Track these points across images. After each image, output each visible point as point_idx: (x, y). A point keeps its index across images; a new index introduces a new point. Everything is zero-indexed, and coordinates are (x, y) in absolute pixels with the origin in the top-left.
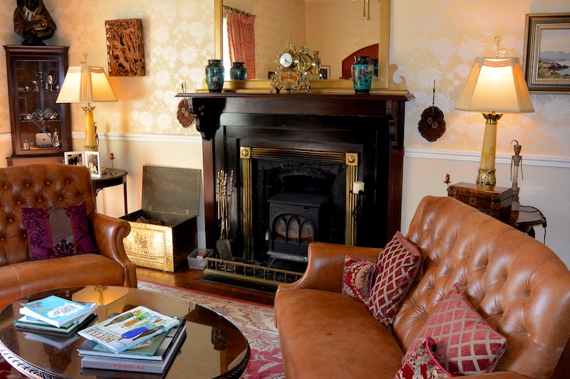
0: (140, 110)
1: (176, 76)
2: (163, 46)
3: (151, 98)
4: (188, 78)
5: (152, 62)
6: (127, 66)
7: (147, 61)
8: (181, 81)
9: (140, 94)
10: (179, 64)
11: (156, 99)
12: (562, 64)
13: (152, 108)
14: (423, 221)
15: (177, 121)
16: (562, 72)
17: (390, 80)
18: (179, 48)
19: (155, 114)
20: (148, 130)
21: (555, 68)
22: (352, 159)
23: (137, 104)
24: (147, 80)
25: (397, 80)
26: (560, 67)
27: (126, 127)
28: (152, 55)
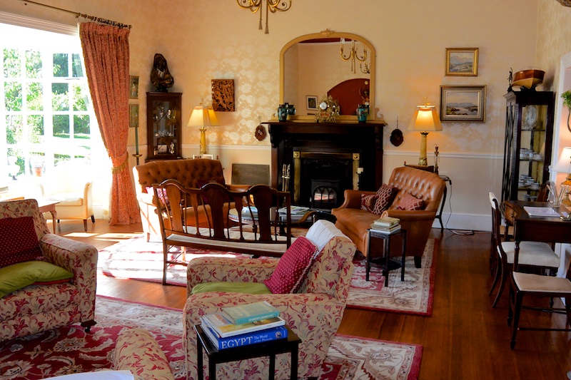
0: (230, 131)
1: (255, 112)
2: (247, 95)
3: (238, 124)
4: (262, 113)
5: (239, 104)
6: (225, 106)
7: (236, 103)
8: (258, 115)
9: (231, 121)
10: (257, 105)
11: (241, 125)
12: (457, 108)
13: (239, 130)
14: (395, 177)
15: (255, 138)
16: (457, 112)
17: (376, 116)
18: (257, 96)
19: (240, 133)
20: (235, 143)
21: (454, 111)
22: (356, 157)
23: (228, 128)
24: (236, 114)
25: (379, 116)
26: (456, 110)
27: (220, 141)
28: (239, 100)
